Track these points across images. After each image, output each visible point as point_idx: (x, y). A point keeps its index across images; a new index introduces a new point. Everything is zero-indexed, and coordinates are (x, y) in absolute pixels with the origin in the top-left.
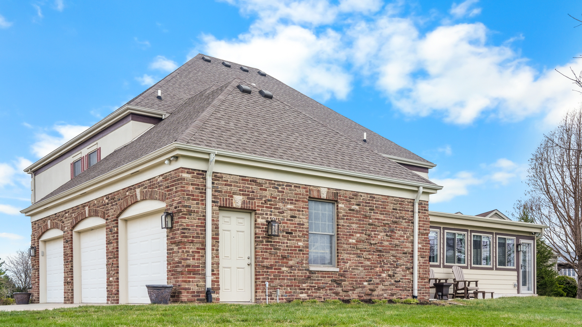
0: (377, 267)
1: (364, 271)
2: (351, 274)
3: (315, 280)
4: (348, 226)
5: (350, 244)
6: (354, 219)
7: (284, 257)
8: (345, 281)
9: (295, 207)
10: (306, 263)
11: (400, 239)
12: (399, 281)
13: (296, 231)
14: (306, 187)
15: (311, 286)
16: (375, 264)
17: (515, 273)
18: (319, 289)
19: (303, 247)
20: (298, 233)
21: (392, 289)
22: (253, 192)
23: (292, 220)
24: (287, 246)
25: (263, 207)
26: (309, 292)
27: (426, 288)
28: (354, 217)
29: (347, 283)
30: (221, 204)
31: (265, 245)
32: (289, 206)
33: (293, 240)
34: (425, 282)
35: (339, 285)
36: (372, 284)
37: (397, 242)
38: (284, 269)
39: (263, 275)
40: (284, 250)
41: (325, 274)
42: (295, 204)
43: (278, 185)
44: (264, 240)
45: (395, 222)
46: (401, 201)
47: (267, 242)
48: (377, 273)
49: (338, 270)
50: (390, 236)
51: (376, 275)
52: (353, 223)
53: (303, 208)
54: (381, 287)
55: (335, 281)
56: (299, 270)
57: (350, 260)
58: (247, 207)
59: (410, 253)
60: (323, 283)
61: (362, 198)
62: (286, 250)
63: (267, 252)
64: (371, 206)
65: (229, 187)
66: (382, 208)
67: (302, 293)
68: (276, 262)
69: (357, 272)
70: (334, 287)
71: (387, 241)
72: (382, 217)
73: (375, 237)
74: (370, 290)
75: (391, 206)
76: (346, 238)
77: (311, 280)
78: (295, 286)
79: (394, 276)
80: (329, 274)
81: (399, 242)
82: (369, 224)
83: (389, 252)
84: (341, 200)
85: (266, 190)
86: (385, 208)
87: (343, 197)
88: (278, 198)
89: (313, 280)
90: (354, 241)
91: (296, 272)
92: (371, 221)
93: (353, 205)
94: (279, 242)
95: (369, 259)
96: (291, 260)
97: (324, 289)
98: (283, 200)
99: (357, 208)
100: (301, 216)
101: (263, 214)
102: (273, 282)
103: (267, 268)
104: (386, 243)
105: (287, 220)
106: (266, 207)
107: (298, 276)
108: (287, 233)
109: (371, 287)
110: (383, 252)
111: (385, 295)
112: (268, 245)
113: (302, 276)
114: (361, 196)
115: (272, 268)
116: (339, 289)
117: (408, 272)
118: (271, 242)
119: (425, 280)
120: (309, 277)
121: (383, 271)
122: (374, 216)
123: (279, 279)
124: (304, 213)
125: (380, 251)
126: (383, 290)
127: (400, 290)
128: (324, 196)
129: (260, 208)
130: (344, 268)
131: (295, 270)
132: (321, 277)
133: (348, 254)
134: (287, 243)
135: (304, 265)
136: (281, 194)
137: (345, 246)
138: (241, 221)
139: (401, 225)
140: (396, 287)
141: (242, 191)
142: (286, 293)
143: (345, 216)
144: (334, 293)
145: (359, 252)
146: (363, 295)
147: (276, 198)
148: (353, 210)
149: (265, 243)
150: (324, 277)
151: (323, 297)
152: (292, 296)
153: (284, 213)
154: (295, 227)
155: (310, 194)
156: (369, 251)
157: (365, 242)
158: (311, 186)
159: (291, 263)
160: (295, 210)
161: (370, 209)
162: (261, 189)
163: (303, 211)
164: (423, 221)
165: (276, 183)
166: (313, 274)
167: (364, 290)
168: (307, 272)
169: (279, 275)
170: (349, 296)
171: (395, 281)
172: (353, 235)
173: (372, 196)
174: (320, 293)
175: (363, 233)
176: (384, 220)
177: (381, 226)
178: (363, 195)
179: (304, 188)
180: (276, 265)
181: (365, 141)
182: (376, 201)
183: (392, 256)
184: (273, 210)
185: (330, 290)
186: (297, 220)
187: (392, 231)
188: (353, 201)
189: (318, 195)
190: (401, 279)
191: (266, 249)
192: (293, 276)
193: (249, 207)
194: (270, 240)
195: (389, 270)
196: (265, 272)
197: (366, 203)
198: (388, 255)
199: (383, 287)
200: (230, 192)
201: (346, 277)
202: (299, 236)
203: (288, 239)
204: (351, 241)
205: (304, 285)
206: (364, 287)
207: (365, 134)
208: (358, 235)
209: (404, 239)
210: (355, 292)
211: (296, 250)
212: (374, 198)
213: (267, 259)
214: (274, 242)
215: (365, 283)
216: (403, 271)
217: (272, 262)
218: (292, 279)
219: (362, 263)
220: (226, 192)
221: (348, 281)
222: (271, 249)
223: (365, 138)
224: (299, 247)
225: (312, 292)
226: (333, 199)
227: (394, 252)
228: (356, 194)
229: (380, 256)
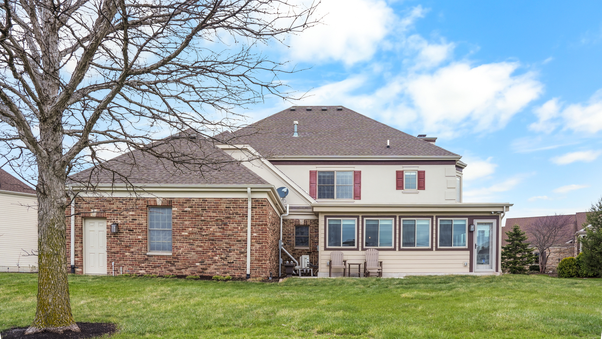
0: (209, 252)
1: (196, 255)
2: (184, 258)
3: (152, 261)
4: (181, 223)
5: (183, 236)
6: (187, 218)
7: (126, 246)
8: (179, 262)
9: (136, 213)
10: (144, 250)
11: (233, 230)
12: (233, 263)
13: (136, 229)
14: (145, 199)
15: (148, 265)
16: (207, 249)
17: (467, 252)
18: (155, 267)
19: (142, 239)
20: (138, 230)
21: (225, 269)
22: (104, 206)
23: (133, 222)
24: (129, 239)
25: (112, 215)
26: (147, 269)
27: (262, 268)
28: (187, 216)
29: (180, 263)
31: (113, 239)
32: (131, 213)
33: (135, 235)
34: (261, 263)
35: (173, 265)
36: (204, 264)
37: (229, 232)
38: (127, 254)
39: (112, 258)
40: (126, 241)
41: (160, 257)
42: (136, 211)
43: (122, 200)
44: (112, 236)
45: (228, 218)
46: (235, 201)
47: (114, 237)
48: (209, 256)
49: (171, 254)
50: (223, 228)
51: (209, 258)
52: (186, 221)
53: (142, 213)
54: (213, 266)
55: (168, 262)
56: (138, 254)
57: (183, 247)
58: (100, 216)
59: (244, 241)
60: (158, 263)
61: (194, 202)
62: (128, 242)
63: (114, 243)
64: (203, 207)
65: (88, 205)
66: (214, 207)
67: (141, 270)
68: (121, 250)
69: (189, 256)
70: (168, 266)
71: (220, 232)
72: (215, 214)
73: (207, 230)
74: (202, 269)
75: (224, 206)
76: (179, 231)
77: (148, 261)
78: (136, 265)
79: (226, 258)
80: (164, 257)
81: (232, 232)
82: (201, 221)
83: (222, 241)
84: (175, 205)
85: (113, 204)
86: (218, 208)
87: (176, 202)
88: (122, 208)
89: (150, 261)
90: (186, 234)
91: (136, 256)
92: (203, 218)
93: (186, 207)
94: (123, 237)
95: (201, 246)
96: (132, 248)
97: (159, 268)
98: (127, 210)
99: (189, 209)
100: (140, 219)
101: (111, 219)
102: (119, 262)
103: (115, 253)
104: (218, 234)
105: (129, 222)
106: (113, 215)
107: (138, 258)
108: (129, 231)
109: (204, 267)
110: (216, 241)
111: (218, 273)
112: (115, 239)
113: (141, 259)
114: (194, 201)
115: (118, 254)
116: (173, 268)
117: (242, 255)
118: (117, 237)
119: (262, 261)
120: (146, 259)
121: (216, 255)
122: (205, 214)
123: (123, 260)
124: (143, 216)
125: (213, 240)
126: (215, 269)
127: (233, 269)
128: (159, 203)
129: (109, 216)
130: (177, 253)
131: (136, 254)
132: (157, 259)
133: (181, 243)
134: (129, 237)
135: (143, 251)
136: (124, 205)
137: (178, 237)
138: (101, 224)
139: (234, 219)
140: (229, 267)
141: (97, 206)
142: (129, 269)
143: (178, 216)
144: (168, 270)
145: (192, 241)
146: (196, 272)
147: (121, 208)
148: (186, 211)
149: (113, 238)
150: (159, 259)
151: (158, 273)
152: (133, 271)
153: (127, 217)
154: (135, 226)
155: (148, 203)
156: (201, 240)
157: (197, 234)
158: (148, 198)
159: (132, 250)
160: (136, 215)
161: (202, 210)
162: (109, 204)
163: (142, 215)
164: (260, 214)
165: (121, 199)
166: (150, 257)
167: (196, 269)
168: (145, 256)
169: (123, 257)
170: (182, 273)
171: (228, 263)
172: (185, 230)
173: (205, 200)
174: (156, 270)
175: (195, 227)
176: (217, 216)
177: (214, 221)
178: (195, 200)
179: (143, 200)
180: (121, 252)
182: (208, 203)
183: (225, 243)
184: (118, 216)
185: (164, 268)
186: (137, 222)
187: (225, 224)
188: (186, 205)
189: (155, 204)
190: (235, 261)
191: (113, 241)
192: (134, 258)
193: (102, 216)
194: (116, 235)
195: (222, 254)
196: (113, 256)
197: (198, 205)
199: (216, 267)
200: (88, 208)
201: (179, 260)
202: (138, 232)
203: (130, 235)
204: (183, 233)
205: (142, 264)
206: (197, 266)
207: (388, 141)
208: (191, 229)
209: (238, 230)
210: (187, 270)
211: (136, 242)
212: (207, 201)
213: (115, 247)
214: (120, 237)
215: (198, 264)
216: (237, 254)
217: (118, 249)
218: (133, 261)
219: (194, 249)
220: (86, 208)
221: (181, 262)
222: (117, 241)
223: (388, 144)
224: (139, 239)
225: (150, 269)
226: (168, 205)
227: (227, 241)
228: (188, 200)
229: (212, 244)
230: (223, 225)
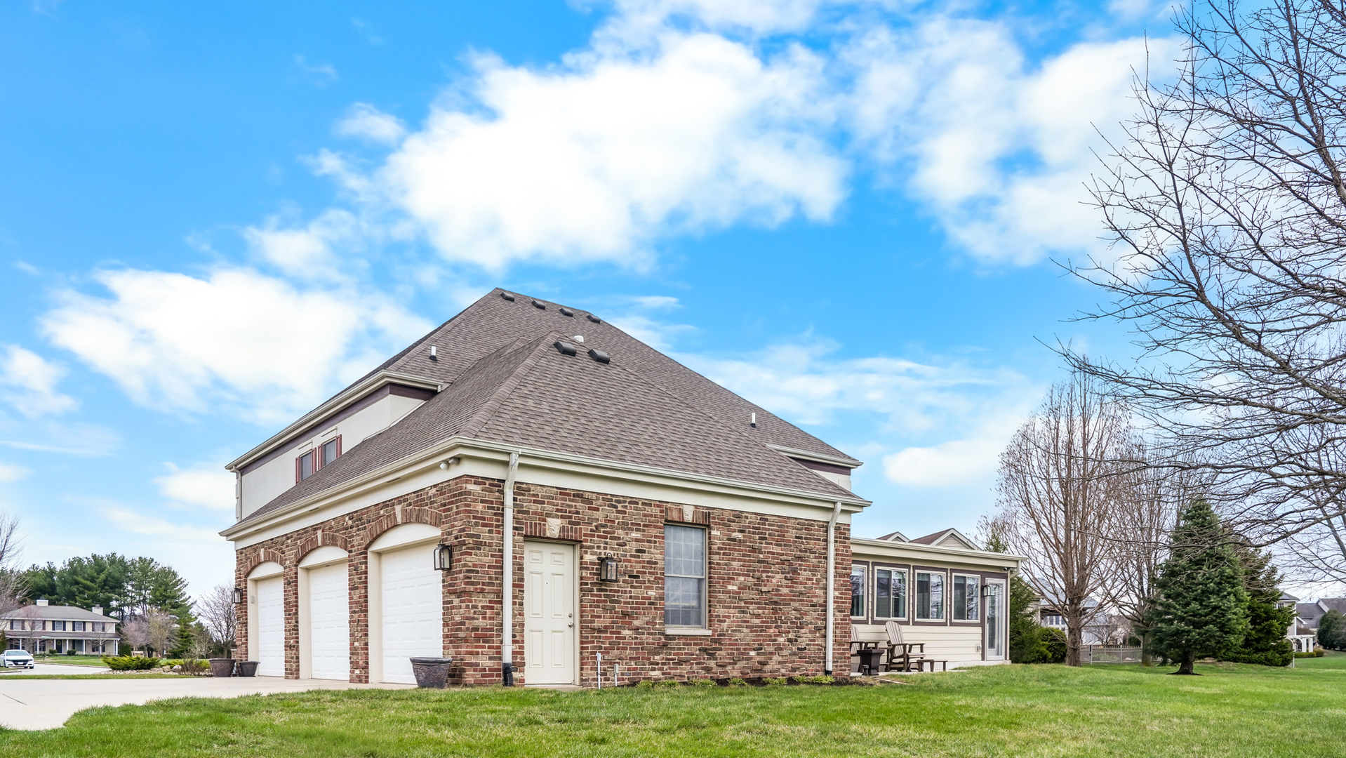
0: (770, 627)
1: (750, 634)
2: (730, 640)
3: (674, 649)
4: (726, 565)
5: (729, 592)
6: (736, 553)
7: (625, 614)
8: (721, 650)
9: (644, 536)
10: (660, 624)
11: (806, 583)
12: (805, 649)
13: (645, 573)
14: (660, 504)
15: (667, 659)
16: (767, 622)
17: (979, 629)
18: (680, 662)
19: (656, 599)
20: (648, 577)
21: (794, 662)
22: (578, 513)
23: (639, 557)
24: (631, 597)
25: (593, 536)
26: (665, 667)
27: (845, 658)
28: (735, 550)
29: (723, 653)
30: (527, 531)
31: (597, 596)
32: (634, 535)
33: (641, 587)
34: (844, 649)
35: (712, 656)
36: (764, 654)
37: (801, 588)
38: (626, 632)
39: (593, 642)
40: (625, 603)
41: (690, 640)
42: (644, 531)
43: (616, 501)
44: (595, 588)
45: (799, 558)
46: (808, 525)
47: (599, 590)
48: (771, 636)
49: (709, 633)
50: (791, 579)
51: (770, 640)
52: (734, 560)
53: (656, 537)
54: (776, 658)
55: (705, 650)
56: (649, 634)
57: (729, 617)
58: (568, 536)
59: (821, 606)
60: (686, 654)
61: (747, 521)
62: (629, 603)
63: (599, 607)
64: (762, 533)
65: (540, 506)
66: (779, 535)
67: (654, 669)
68: (613, 622)
69: (739, 635)
70: (704, 659)
71: (787, 587)
72: (778, 550)
73: (768, 581)
74: (760, 663)
75: (793, 533)
76: (723, 583)
77: (668, 649)
78: (643, 659)
79: (796, 641)
80: (697, 639)
81: (805, 588)
82: (759, 562)
83: (789, 604)
84: (715, 523)
85: (597, 510)
86: (784, 536)
87: (718, 519)
88: (617, 521)
89: (671, 649)
90: (735, 588)
91: (644, 637)
92: (761, 556)
93: (734, 531)
94: (618, 591)
95: (758, 616)
96: (637, 618)
97: (688, 663)
98: (624, 526)
99: (740, 536)
100: (652, 550)
101: (593, 547)
102: (608, 653)
103: (600, 631)
104: (785, 591)
105: (631, 556)
106: (598, 536)
107: (647, 643)
108: (630, 576)
109: (761, 658)
110: (780, 604)
111: (783, 671)
112: (600, 596)
113: (654, 644)
114: (747, 517)
115: (606, 632)
116: (712, 663)
117: (818, 634)
118: (606, 590)
119: (844, 645)
120: (665, 645)
121: (780, 634)
122: (766, 548)
123: (618, 649)
124: (657, 545)
125: (776, 603)
126: (780, 663)
127: (806, 662)
128: (689, 517)
129: (589, 539)
130: (719, 630)
131: (643, 634)
132: (684, 644)
133: (726, 607)
134: (630, 592)
135: (657, 626)
136: (621, 515)
137: (721, 596)
138: (558, 557)
139: (808, 561)
140: (800, 658)
141: (561, 511)
142: (629, 669)
143: (721, 549)
144: (703, 669)
145: (743, 605)
146: (749, 671)
147: (613, 522)
148: (734, 540)
149: (595, 593)
150: (688, 644)
151: (686, 676)
152: (638, 674)
153: (625, 545)
154: (643, 567)
155: (667, 515)
156: (759, 603)
157: (753, 589)
158: (668, 502)
159: (636, 623)
160: (643, 541)
161: (760, 538)
162: (590, 509)
163: (655, 542)
164: (842, 555)
165: (614, 499)
166: (671, 639)
167: (751, 664)
168: (662, 637)
169: (618, 643)
170: (726, 673)
171: (799, 649)
172: (733, 579)
173: (764, 518)
174: (681, 669)
175: (749, 575)
176: (783, 554)
177: (778, 563)
178: (749, 516)
179: (658, 506)
180: (613, 627)
181: (753, 425)
182: (769, 525)
183: (794, 610)
184: (608, 540)
185: (697, 664)
186: (646, 557)
187: (795, 572)
188: (734, 526)
189: (679, 518)
190: (808, 645)
191: (598, 601)
192: (640, 643)
193: (572, 536)
194: (603, 587)
195: (789, 632)
196: (596, 637)
197: (754, 528)
198: (786, 609)
199: (780, 659)
200: (542, 514)
201: (722, 645)
202: (649, 581)
203: (632, 587)
204: (730, 587)
205: (656, 657)
206: (751, 658)
207: (754, 415)
208: (742, 579)
209: (813, 584)
210: (736, 667)
211: (644, 603)
212: (767, 520)
213: (600, 617)
214: (611, 591)
215: (753, 653)
216: (810, 632)
217: (607, 622)
218: (638, 649)
219: (747, 622)
220: (535, 513)
221: (726, 649)
222: (605, 601)
223: (754, 421)
224: (650, 598)
225: (670, 668)
226: (704, 523)
227: (796, 604)
228: (738, 515)
229: (775, 611)
230: (792, 574)
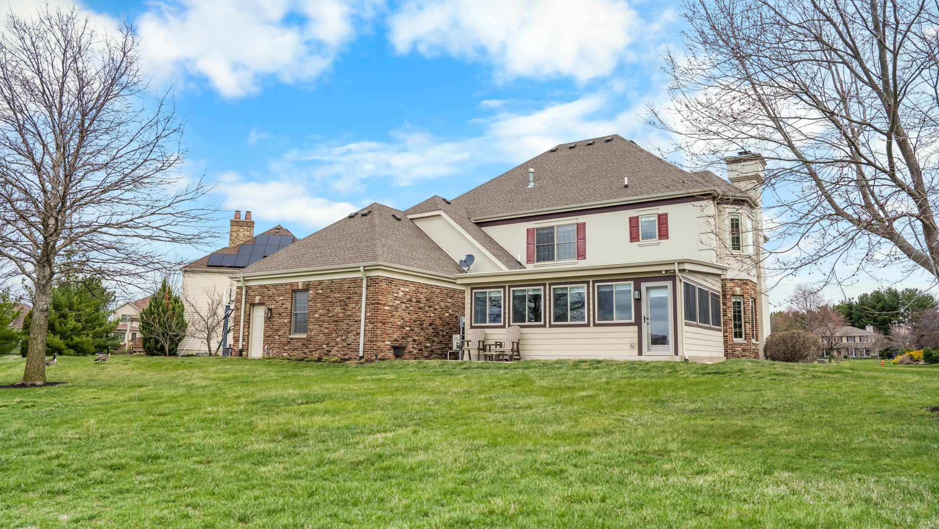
0: (333, 333)
1: (324, 337)
2: (315, 340)
3: (292, 344)
4: (314, 305)
5: (315, 318)
6: (319, 300)
7: (276, 330)
8: (311, 344)
9: (284, 298)
10: (288, 333)
11: (352, 311)
12: (351, 344)
14: (290, 284)
15: (290, 348)
16: (332, 331)
18: (294, 350)
19: (287, 323)
20: (285, 314)
21: (345, 351)
22: (264, 293)
23: (282, 306)
24: (279, 323)
25: (268, 301)
28: (319, 298)
29: (312, 346)
31: (268, 323)
32: (281, 298)
33: (282, 319)
34: (373, 345)
35: (307, 347)
36: (329, 346)
37: (349, 313)
38: (276, 337)
39: (266, 341)
41: (299, 340)
42: (284, 296)
43: (276, 286)
44: (268, 321)
45: (349, 298)
46: (354, 280)
48: (333, 338)
49: (306, 337)
50: (345, 309)
51: (333, 340)
52: (318, 303)
53: (288, 298)
54: (335, 348)
55: (304, 345)
56: (284, 337)
57: (315, 329)
58: (261, 302)
59: (359, 321)
60: (297, 346)
61: (325, 284)
62: (278, 325)
63: (269, 328)
64: (331, 289)
65: (254, 293)
66: (339, 288)
67: (285, 352)
69: (319, 338)
70: (304, 348)
71: (342, 312)
72: (338, 295)
73: (333, 311)
74: (328, 351)
75: (346, 286)
76: (313, 314)
77: (290, 344)
78: (281, 348)
79: (346, 340)
80: (301, 340)
81: (352, 313)
82: (329, 302)
83: (343, 322)
84: (311, 288)
85: (270, 291)
86: (342, 288)
87: (312, 286)
90: (318, 316)
92: (330, 299)
93: (319, 290)
94: (275, 321)
95: (328, 328)
96: (280, 331)
97: (297, 350)
98: (278, 295)
99: (321, 291)
100: (287, 303)
101: (266, 305)
102: (270, 345)
103: (268, 337)
104: (341, 315)
105: (279, 306)
106: (270, 300)
107: (283, 341)
108: (279, 315)
109: (328, 349)
110: (339, 322)
111: (339, 354)
113: (285, 342)
114: (324, 282)
115: (270, 337)
116: (307, 350)
117: (357, 337)
119: (373, 342)
120: (289, 342)
121: (338, 337)
122: (332, 295)
123: (273, 344)
125: (337, 321)
126: (337, 351)
127: (351, 350)
128: (300, 287)
129: (266, 302)
130: (310, 335)
131: (282, 338)
132: (296, 342)
133: (314, 325)
134: (279, 321)
136: (277, 291)
137: (312, 320)
138: (261, 311)
139: (353, 299)
140: (348, 348)
141: (259, 293)
142: (277, 352)
143: (313, 299)
144: (303, 353)
145: (321, 323)
146: (322, 354)
147: (275, 294)
148: (319, 294)
150: (298, 342)
151: (297, 356)
152: (279, 354)
153: (278, 302)
154: (284, 310)
155: (293, 288)
156: (328, 322)
157: (325, 316)
158: (293, 283)
159: (280, 333)
160: (283, 300)
161: (330, 291)
162: (268, 291)
163: (288, 300)
164: (373, 293)
166: (292, 340)
167: (323, 351)
168: (289, 339)
169: (274, 341)
170: (313, 355)
171: (347, 344)
172: (317, 312)
173: (332, 281)
174: (295, 353)
175: (324, 309)
176: (341, 297)
177: (338, 302)
178: (326, 282)
180: (272, 335)
182: (335, 284)
183: (346, 324)
184: (272, 302)
185: (301, 351)
186: (284, 306)
187: (346, 305)
188: (319, 287)
189: (297, 288)
190: (352, 342)
191: (268, 325)
192: (280, 342)
194: (270, 320)
195: (343, 335)
196: (267, 339)
197: (327, 287)
198: (342, 324)
199: (338, 348)
200: (254, 295)
201: (311, 342)
202: (285, 316)
203: (279, 319)
204: (315, 316)
205: (286, 347)
206: (324, 349)
208: (321, 311)
209: (355, 310)
210: (317, 352)
211: (283, 325)
212: (334, 282)
213: (269, 332)
214: (272, 321)
215: (324, 346)
216: (353, 336)
217: (271, 333)
218: (280, 344)
219: (323, 331)
220: (252, 296)
221: (313, 344)
222: (271, 325)
224: (285, 323)
225: (291, 352)
226: (307, 288)
227: (347, 321)
228: (321, 282)
229: (336, 326)
230: (345, 305)
